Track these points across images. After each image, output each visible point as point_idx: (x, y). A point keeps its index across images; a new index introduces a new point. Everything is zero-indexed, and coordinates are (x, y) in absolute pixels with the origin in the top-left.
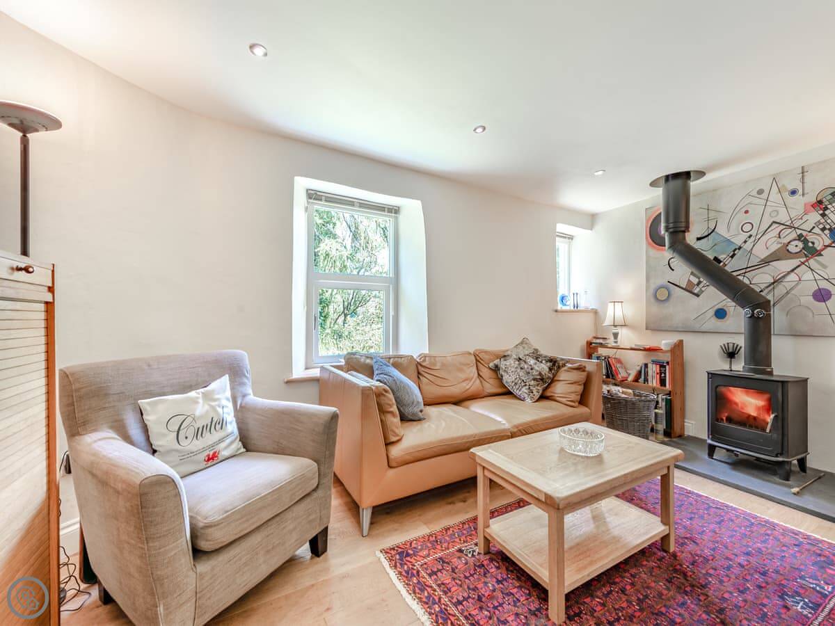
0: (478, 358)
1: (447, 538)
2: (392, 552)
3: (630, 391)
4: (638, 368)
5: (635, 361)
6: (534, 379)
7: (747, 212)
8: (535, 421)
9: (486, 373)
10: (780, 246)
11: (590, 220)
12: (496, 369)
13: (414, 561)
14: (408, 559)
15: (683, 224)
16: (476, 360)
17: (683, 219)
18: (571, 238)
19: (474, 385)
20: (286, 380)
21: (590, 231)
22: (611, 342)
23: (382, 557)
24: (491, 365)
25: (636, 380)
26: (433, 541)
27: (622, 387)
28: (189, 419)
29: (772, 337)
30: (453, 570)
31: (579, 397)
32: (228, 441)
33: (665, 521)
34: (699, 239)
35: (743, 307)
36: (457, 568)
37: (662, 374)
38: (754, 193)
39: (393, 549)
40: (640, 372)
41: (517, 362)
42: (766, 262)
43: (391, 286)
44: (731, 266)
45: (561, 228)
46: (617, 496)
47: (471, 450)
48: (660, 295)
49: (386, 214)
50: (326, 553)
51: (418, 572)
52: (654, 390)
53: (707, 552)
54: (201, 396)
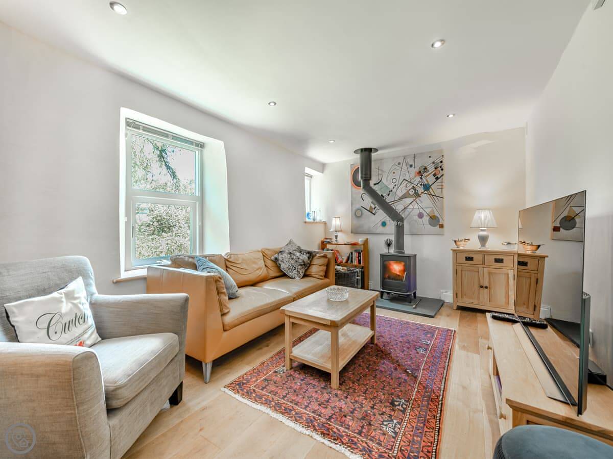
0: (264, 254)
1: (265, 368)
2: (232, 385)
3: (345, 268)
4: (348, 255)
5: (345, 251)
6: (300, 265)
7: (394, 173)
8: (305, 289)
9: (269, 263)
10: (406, 191)
11: (322, 167)
12: (276, 260)
13: (249, 386)
14: (245, 385)
15: (369, 176)
16: (264, 256)
17: (369, 173)
18: (311, 177)
19: (262, 272)
20: (115, 281)
21: (321, 174)
22: (334, 241)
23: (226, 390)
24: (273, 258)
25: (347, 262)
26: (257, 372)
27: (342, 266)
28: (57, 317)
29: (405, 236)
30: (275, 383)
31: (324, 273)
32: (90, 332)
33: (373, 328)
34: (375, 184)
35: (394, 221)
36: (276, 381)
37: (359, 256)
38: (397, 164)
39: (233, 383)
40: (349, 257)
41: (289, 255)
42: (402, 198)
43: (198, 203)
44: (388, 199)
45: (308, 170)
46: (350, 323)
47: (281, 308)
48: (357, 214)
49: (194, 147)
50: (182, 401)
51: (254, 390)
52: (356, 267)
53: (388, 340)
54: (63, 296)
